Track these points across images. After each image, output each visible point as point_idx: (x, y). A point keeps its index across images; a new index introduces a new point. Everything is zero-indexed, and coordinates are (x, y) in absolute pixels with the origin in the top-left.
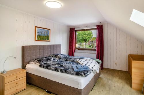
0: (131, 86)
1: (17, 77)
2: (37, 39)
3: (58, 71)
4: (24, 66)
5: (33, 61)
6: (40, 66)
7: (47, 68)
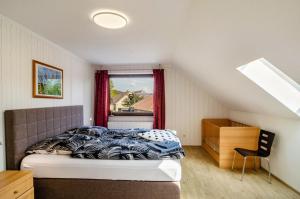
0: (217, 164)
1: (15, 192)
2: (37, 94)
3: (128, 158)
4: (16, 162)
5: (44, 148)
6: (74, 155)
7: (97, 158)
